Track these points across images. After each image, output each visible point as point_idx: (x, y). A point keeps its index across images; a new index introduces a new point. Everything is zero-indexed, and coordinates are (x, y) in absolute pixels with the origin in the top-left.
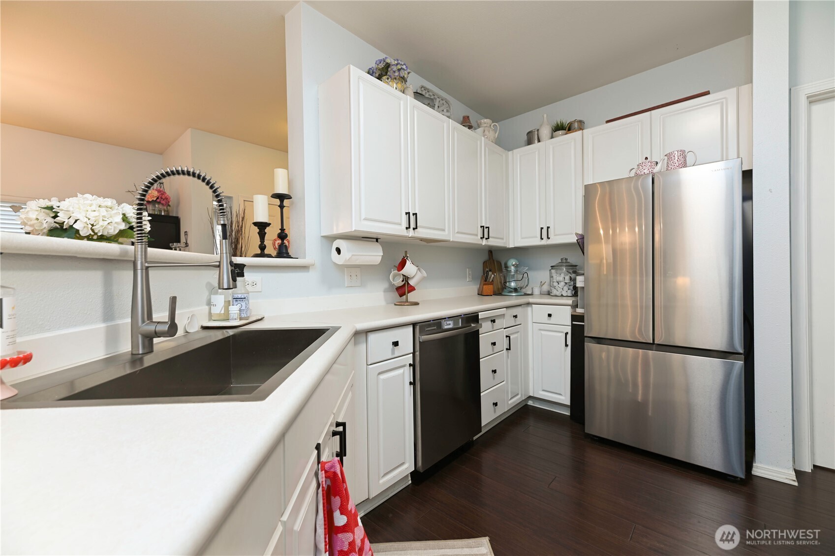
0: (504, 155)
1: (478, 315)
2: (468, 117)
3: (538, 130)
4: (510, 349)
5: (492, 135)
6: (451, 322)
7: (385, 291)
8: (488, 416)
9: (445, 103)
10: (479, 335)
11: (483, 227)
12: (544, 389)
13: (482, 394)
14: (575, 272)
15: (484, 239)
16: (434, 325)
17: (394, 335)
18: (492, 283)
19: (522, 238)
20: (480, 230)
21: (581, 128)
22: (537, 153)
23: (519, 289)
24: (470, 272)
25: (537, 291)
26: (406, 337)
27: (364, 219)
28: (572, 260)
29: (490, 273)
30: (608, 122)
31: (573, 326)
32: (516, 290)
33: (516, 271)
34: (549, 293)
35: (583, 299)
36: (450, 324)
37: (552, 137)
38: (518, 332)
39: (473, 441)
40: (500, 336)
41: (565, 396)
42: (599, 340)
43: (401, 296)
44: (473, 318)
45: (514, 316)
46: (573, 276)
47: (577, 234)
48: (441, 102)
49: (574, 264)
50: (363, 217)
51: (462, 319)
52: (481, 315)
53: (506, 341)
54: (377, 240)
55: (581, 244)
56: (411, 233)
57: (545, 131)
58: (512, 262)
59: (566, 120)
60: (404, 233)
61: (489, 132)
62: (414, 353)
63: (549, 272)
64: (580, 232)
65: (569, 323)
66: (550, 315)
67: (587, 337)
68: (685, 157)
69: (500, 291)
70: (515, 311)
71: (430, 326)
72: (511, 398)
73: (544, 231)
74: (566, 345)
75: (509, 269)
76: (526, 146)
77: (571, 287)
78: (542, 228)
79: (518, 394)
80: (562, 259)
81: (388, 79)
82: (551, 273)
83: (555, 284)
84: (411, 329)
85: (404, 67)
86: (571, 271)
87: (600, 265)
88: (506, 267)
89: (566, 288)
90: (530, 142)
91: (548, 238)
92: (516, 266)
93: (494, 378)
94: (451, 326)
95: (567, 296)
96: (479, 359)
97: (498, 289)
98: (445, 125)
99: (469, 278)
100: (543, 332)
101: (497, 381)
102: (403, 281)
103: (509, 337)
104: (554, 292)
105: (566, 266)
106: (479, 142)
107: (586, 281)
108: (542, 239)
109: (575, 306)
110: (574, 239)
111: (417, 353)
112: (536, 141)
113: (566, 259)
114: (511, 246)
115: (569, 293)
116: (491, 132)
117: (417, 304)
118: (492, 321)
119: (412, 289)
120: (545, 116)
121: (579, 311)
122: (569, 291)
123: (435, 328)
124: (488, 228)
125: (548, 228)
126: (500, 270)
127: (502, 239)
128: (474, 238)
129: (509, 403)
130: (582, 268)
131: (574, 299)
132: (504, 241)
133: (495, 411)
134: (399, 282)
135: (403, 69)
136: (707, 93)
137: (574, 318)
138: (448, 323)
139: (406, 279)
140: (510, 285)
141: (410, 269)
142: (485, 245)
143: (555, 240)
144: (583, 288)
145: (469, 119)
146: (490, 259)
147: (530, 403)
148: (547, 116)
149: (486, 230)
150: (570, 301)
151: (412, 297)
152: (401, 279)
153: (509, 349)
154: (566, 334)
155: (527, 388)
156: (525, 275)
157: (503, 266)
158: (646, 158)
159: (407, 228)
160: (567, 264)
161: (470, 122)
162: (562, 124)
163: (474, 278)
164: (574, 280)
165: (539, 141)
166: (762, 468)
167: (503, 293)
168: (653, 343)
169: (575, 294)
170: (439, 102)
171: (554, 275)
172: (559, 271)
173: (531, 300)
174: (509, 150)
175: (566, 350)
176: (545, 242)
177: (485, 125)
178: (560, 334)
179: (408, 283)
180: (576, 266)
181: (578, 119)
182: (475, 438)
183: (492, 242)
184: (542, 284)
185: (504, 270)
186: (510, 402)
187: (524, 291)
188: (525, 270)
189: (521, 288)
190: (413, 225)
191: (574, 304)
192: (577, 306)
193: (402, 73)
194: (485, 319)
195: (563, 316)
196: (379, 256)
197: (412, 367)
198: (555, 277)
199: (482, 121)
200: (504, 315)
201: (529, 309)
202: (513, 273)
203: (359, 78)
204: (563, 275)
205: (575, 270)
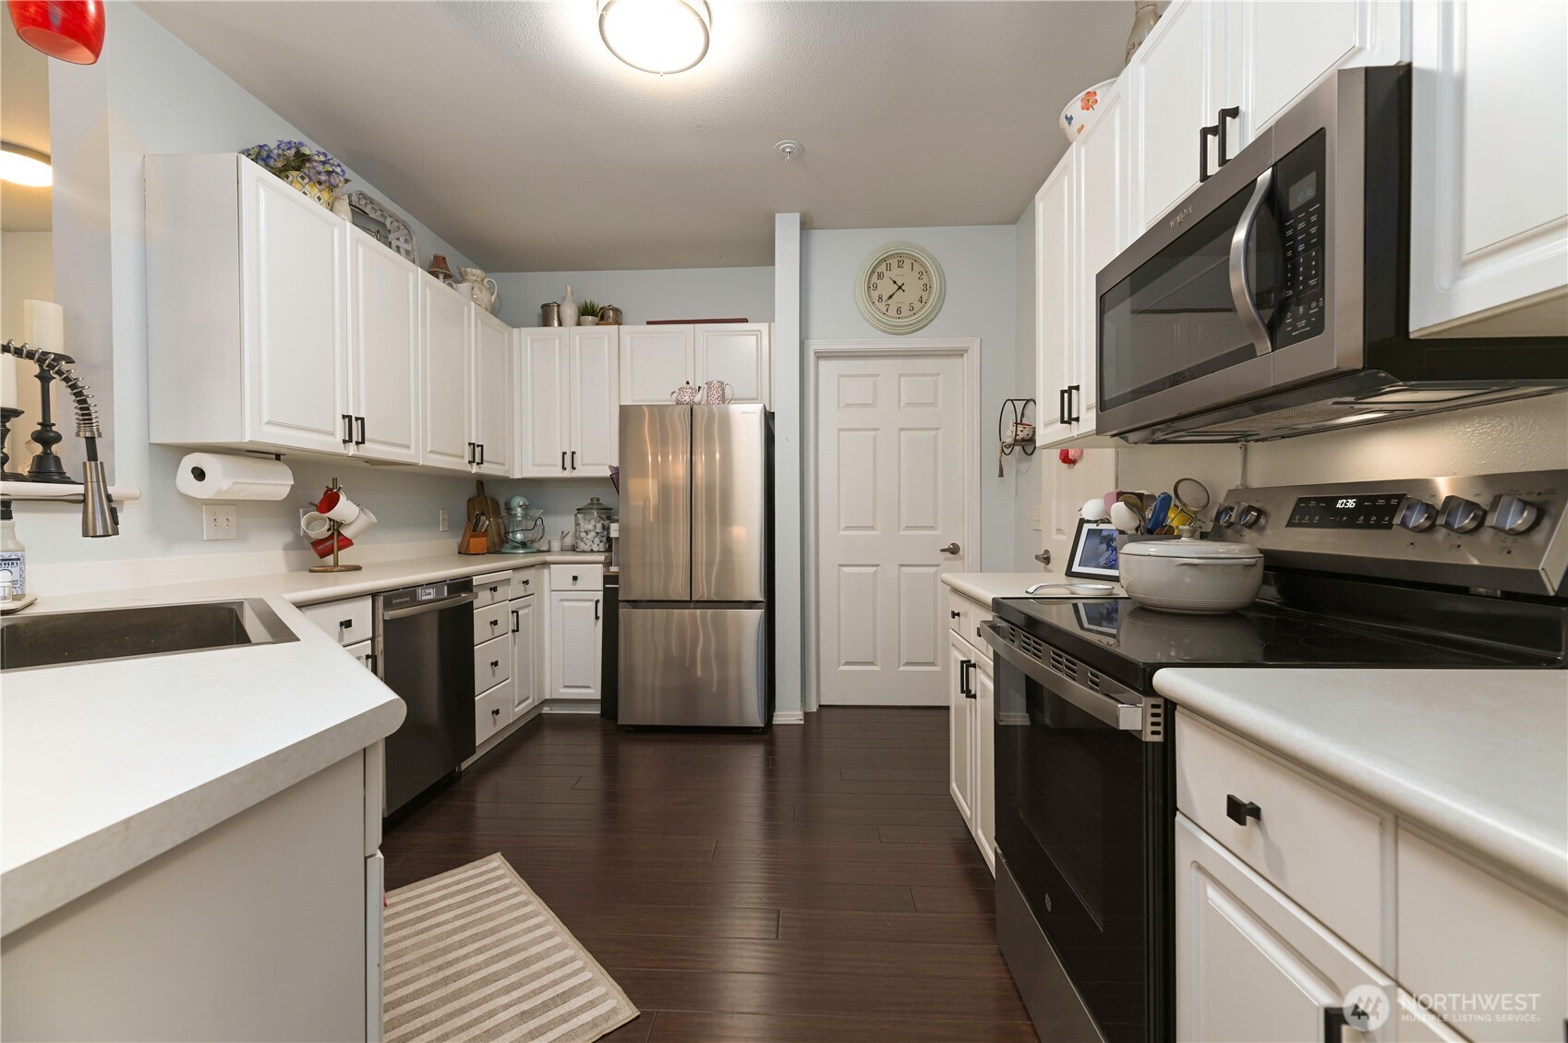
0: (506, 334)
1: (472, 580)
2: (444, 259)
3: (558, 306)
4: (518, 630)
5: (485, 297)
6: (431, 591)
7: (287, 548)
8: (485, 730)
9: (402, 228)
10: (473, 610)
11: (474, 444)
12: (566, 684)
13: (476, 698)
14: (609, 518)
15: (474, 465)
16: (406, 595)
17: (343, 612)
18: (485, 534)
19: (535, 465)
20: (468, 450)
21: (618, 322)
22: (557, 341)
23: (529, 543)
24: (446, 517)
25: (556, 546)
26: (362, 613)
27: (268, 423)
28: (605, 502)
29: (483, 518)
30: (649, 323)
31: (605, 590)
32: (524, 545)
33: (525, 516)
34: (574, 549)
35: (617, 554)
36: (429, 594)
37: (579, 324)
38: (529, 606)
39: (460, 772)
40: (502, 611)
41: (595, 688)
42: (635, 604)
43: (323, 555)
44: (463, 585)
45: (524, 582)
46: (606, 523)
47: (611, 467)
48: (395, 224)
49: (608, 507)
50: (265, 419)
51: (448, 585)
52: (476, 580)
53: (512, 619)
54: (278, 457)
55: (615, 480)
56: (352, 450)
57: (569, 312)
58: (518, 501)
59: (600, 302)
60: (340, 449)
61: (481, 290)
62: (373, 639)
63: (573, 518)
64: (616, 464)
65: (600, 587)
66: (575, 578)
67: (621, 601)
68: (723, 390)
69: (499, 546)
70: (524, 575)
71: (399, 596)
72: (519, 704)
73: (568, 458)
74: (597, 618)
75: (513, 512)
76: (540, 326)
77: (604, 539)
78: (564, 453)
79: (528, 698)
80: (592, 499)
81: (303, 178)
82: (576, 519)
83: (583, 535)
84: (369, 602)
85: (338, 170)
86: (604, 517)
87: (645, 508)
88: (509, 508)
89: (597, 540)
90: (546, 322)
91: (574, 468)
92: (525, 508)
93: (494, 675)
94: (431, 597)
95: (598, 552)
96: (472, 646)
97: (494, 545)
98: (411, 276)
99: (443, 525)
100: (566, 604)
101: (499, 677)
102: (329, 530)
103: (517, 612)
104: (582, 546)
105: (597, 509)
106: (466, 309)
107: (621, 530)
108: (564, 468)
109: (608, 564)
110: (608, 473)
111: (380, 639)
112: (556, 323)
113: (598, 500)
114: (517, 476)
115: (602, 547)
116: (484, 292)
117: (358, 568)
118: (491, 589)
119: (347, 543)
120: (569, 288)
121: (614, 569)
122: (602, 545)
123: (408, 599)
124: (482, 446)
125: (573, 453)
126: (497, 513)
127: (503, 464)
128: (458, 462)
129: (515, 712)
130: (617, 513)
131: (607, 554)
132: (507, 468)
133: (495, 724)
134: (321, 531)
135: (337, 173)
136: (745, 321)
137: (608, 579)
138: (427, 591)
139: (336, 526)
140: (515, 538)
141: (345, 509)
142: (476, 474)
143: (582, 471)
144: (617, 539)
145: (445, 263)
146: (479, 495)
147: (546, 710)
148: (572, 288)
149: (478, 450)
150: (602, 558)
151: (346, 557)
152: (327, 527)
153: (516, 631)
154: (597, 602)
155: (541, 689)
156: (539, 522)
157: (502, 507)
158: (688, 383)
159: (345, 442)
160: (600, 506)
161: (447, 268)
162: (592, 306)
163: (452, 527)
164: (606, 528)
165: (560, 324)
166: (781, 716)
167: (503, 551)
168: (691, 601)
169: (609, 549)
170: (392, 223)
171: (581, 522)
172: (588, 517)
173: (549, 558)
174: (514, 326)
175: (596, 625)
176: (568, 474)
177: (474, 278)
178: (588, 604)
179: (339, 534)
180: (611, 509)
181: (615, 306)
182: (464, 765)
183: (487, 469)
184: (564, 535)
185: (503, 513)
186: (516, 710)
187: (536, 545)
188: (538, 515)
189: (533, 541)
190: (356, 436)
191: (608, 561)
192: (610, 564)
193: (335, 179)
194: (482, 586)
195: (593, 577)
196: (287, 485)
197: (370, 660)
198: (582, 524)
199: (469, 270)
200: (509, 579)
201: (546, 571)
202: (519, 519)
203: (258, 180)
204: (593, 522)
205: (608, 515)
